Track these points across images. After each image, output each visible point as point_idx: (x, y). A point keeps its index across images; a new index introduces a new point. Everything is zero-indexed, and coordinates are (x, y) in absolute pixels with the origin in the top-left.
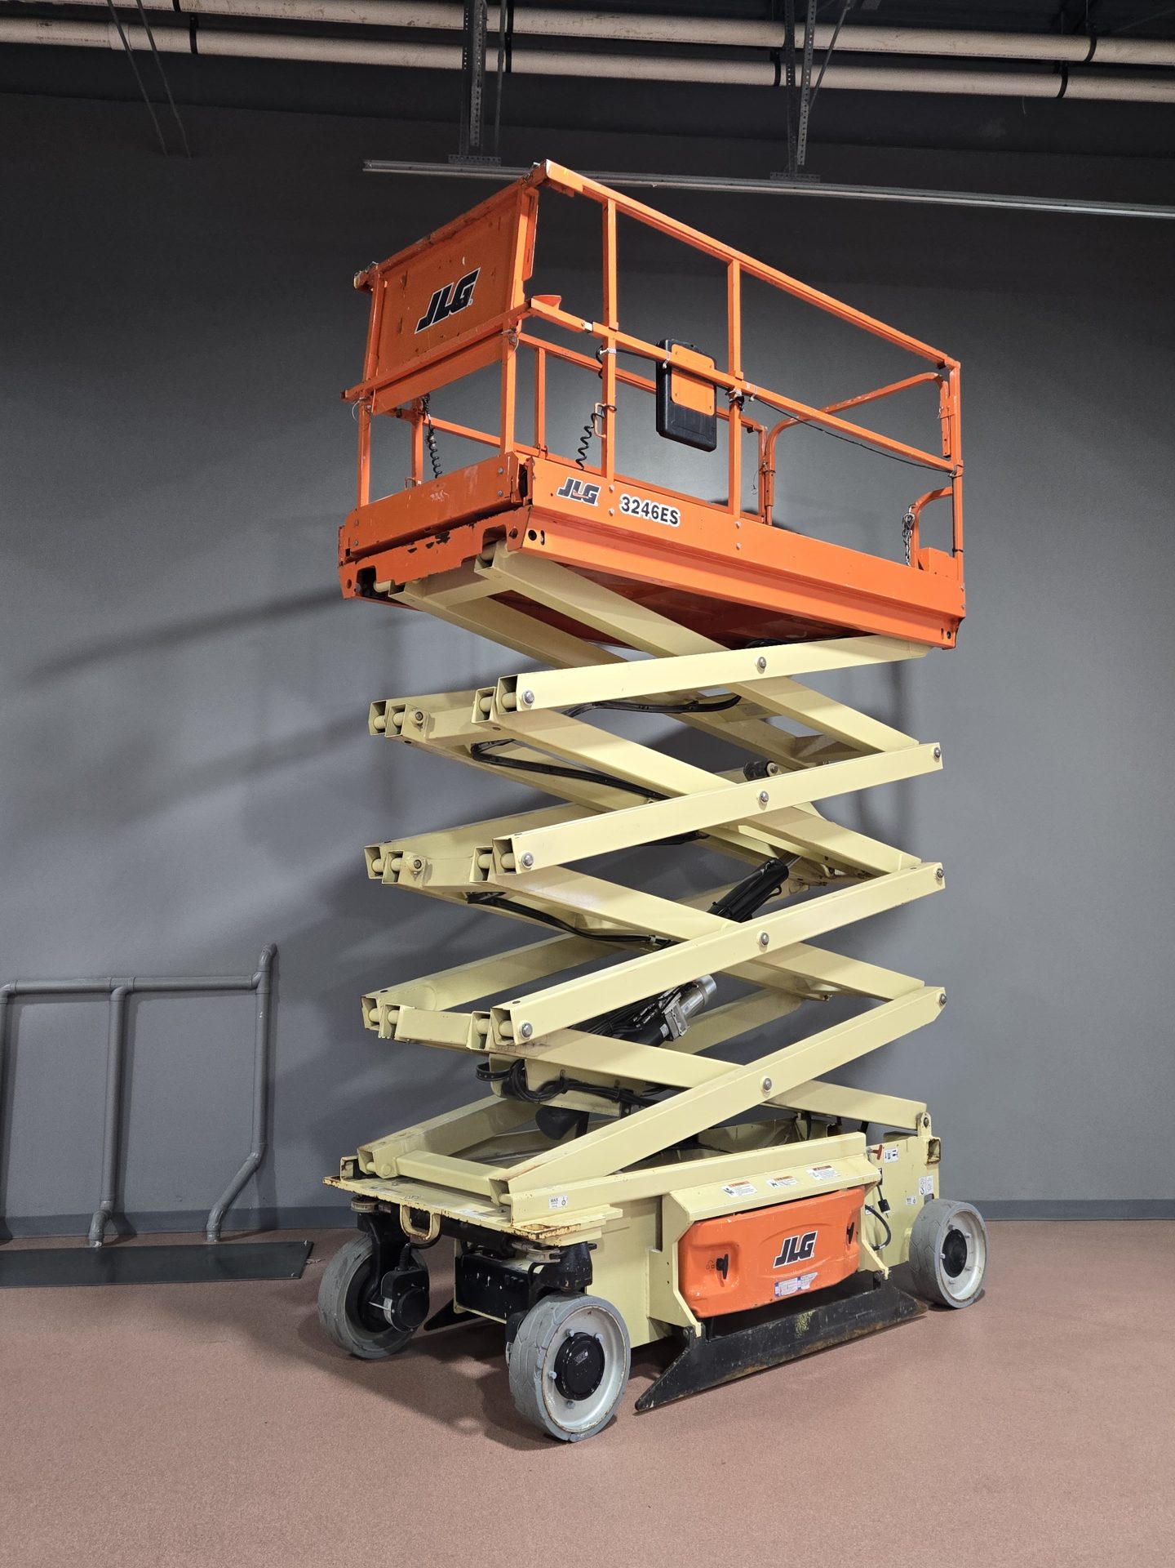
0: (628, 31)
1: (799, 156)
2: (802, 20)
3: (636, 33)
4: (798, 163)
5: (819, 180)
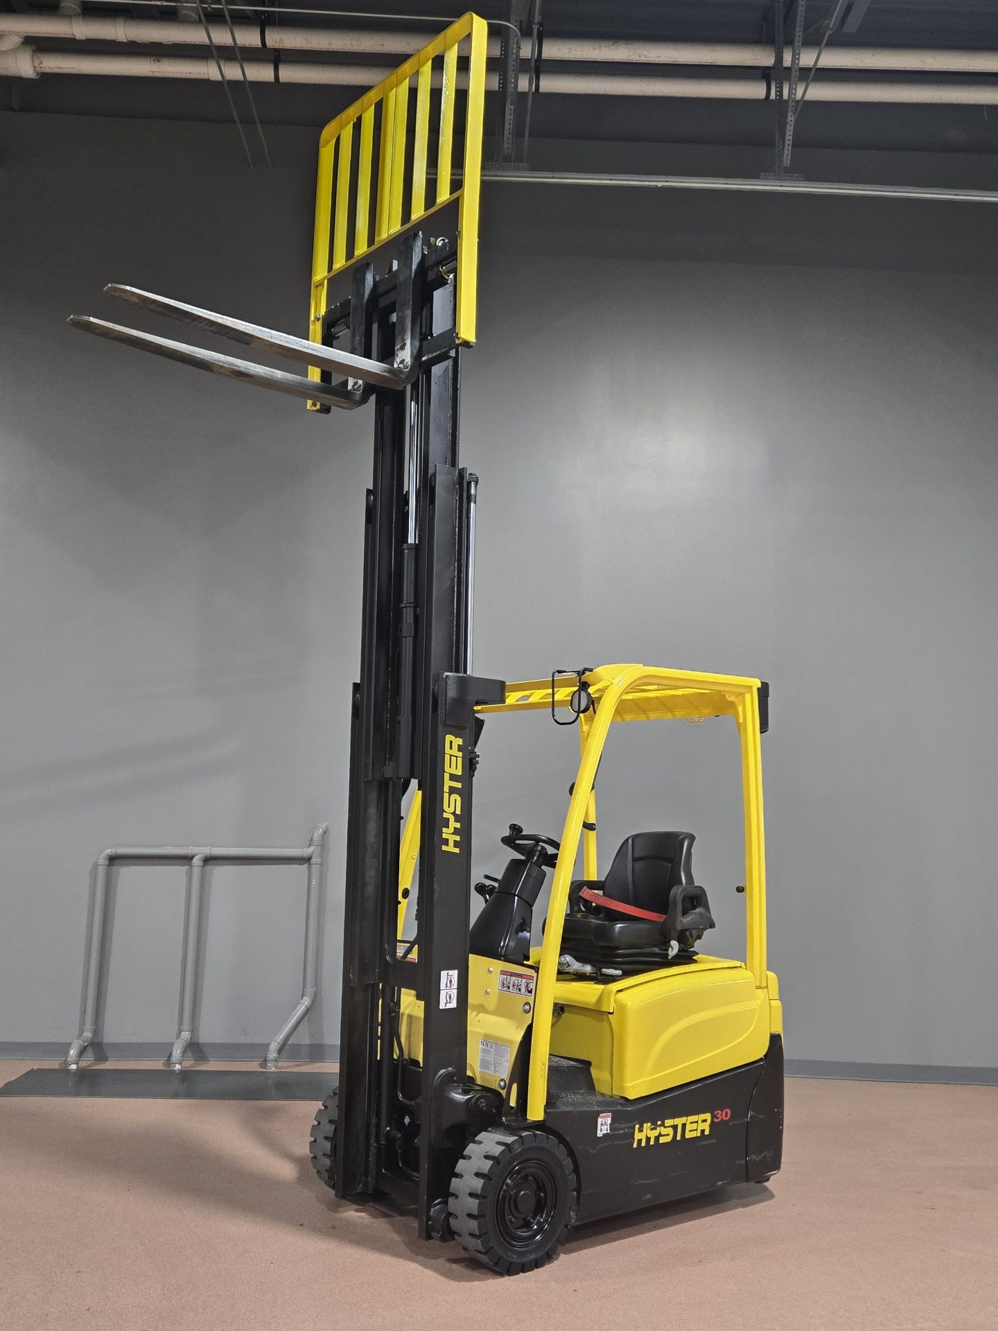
0: (640, 56)
1: (785, 160)
2: (790, 42)
3: (646, 56)
4: (785, 165)
5: (802, 179)
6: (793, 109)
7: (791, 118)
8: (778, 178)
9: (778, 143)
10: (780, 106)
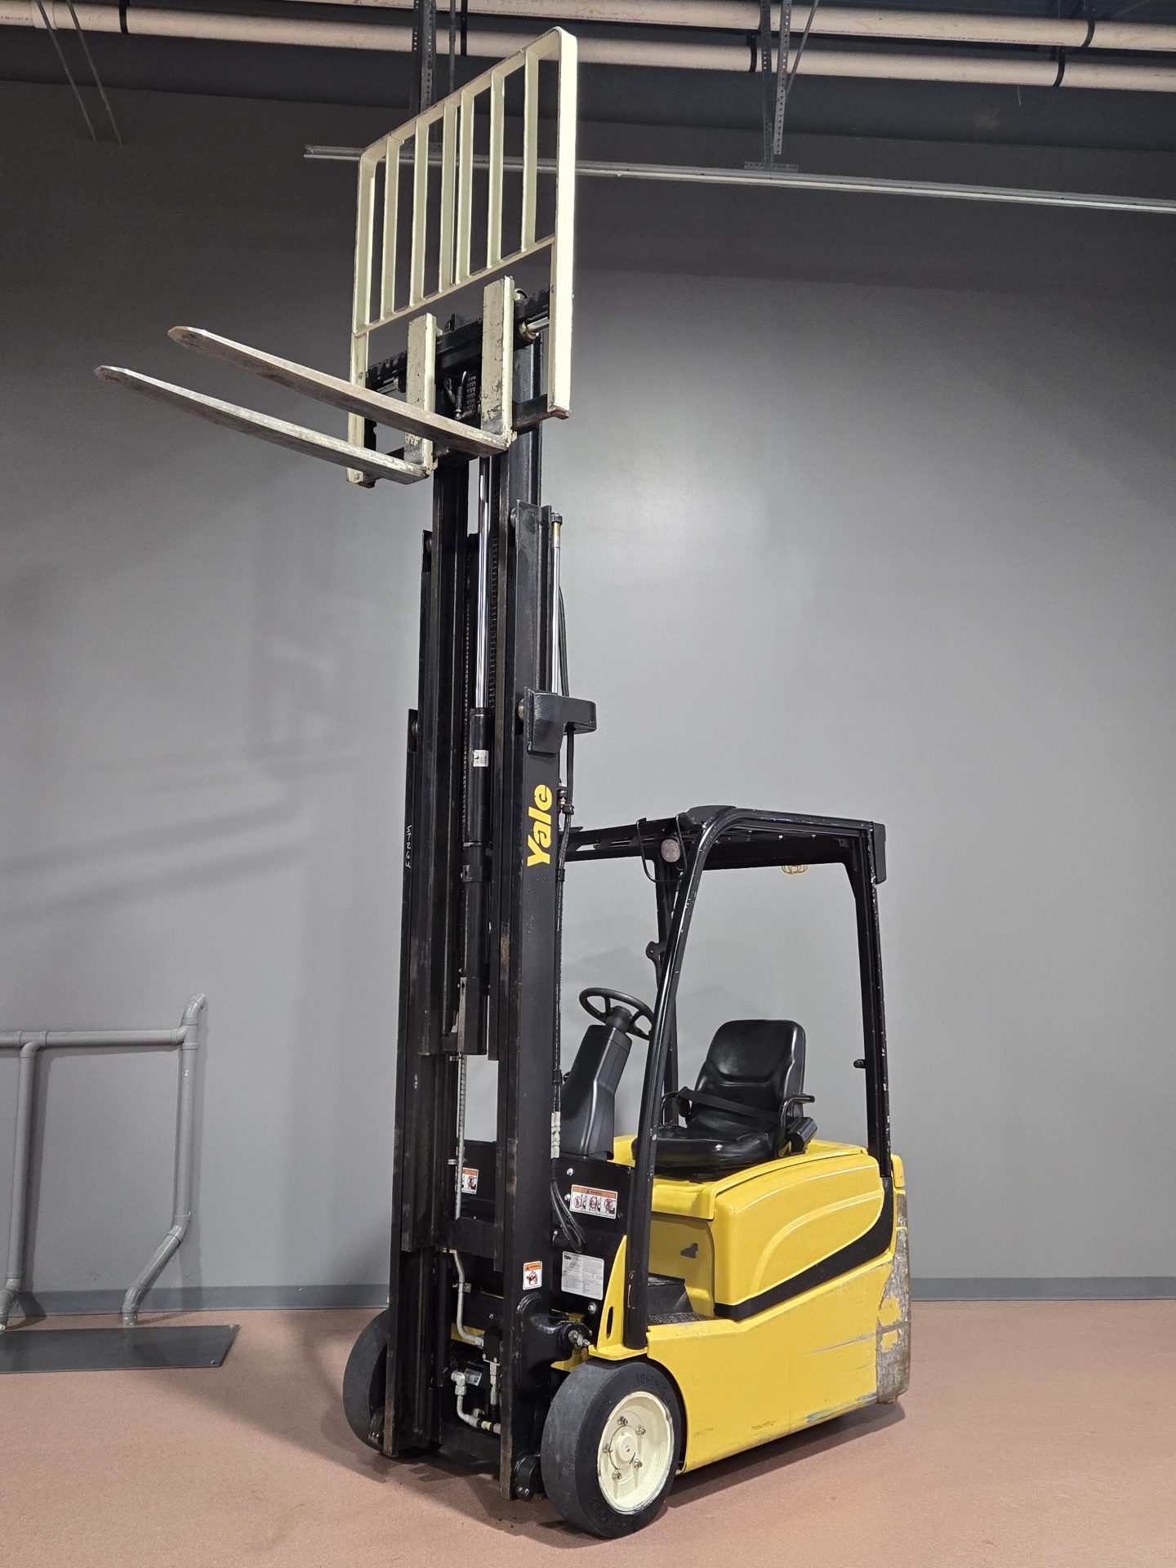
0: (592, 12)
1: (775, 147)
3: (600, 13)
4: (776, 153)
5: (797, 170)
6: (785, 82)
7: (781, 94)
8: (768, 169)
9: (766, 124)
10: (767, 80)
